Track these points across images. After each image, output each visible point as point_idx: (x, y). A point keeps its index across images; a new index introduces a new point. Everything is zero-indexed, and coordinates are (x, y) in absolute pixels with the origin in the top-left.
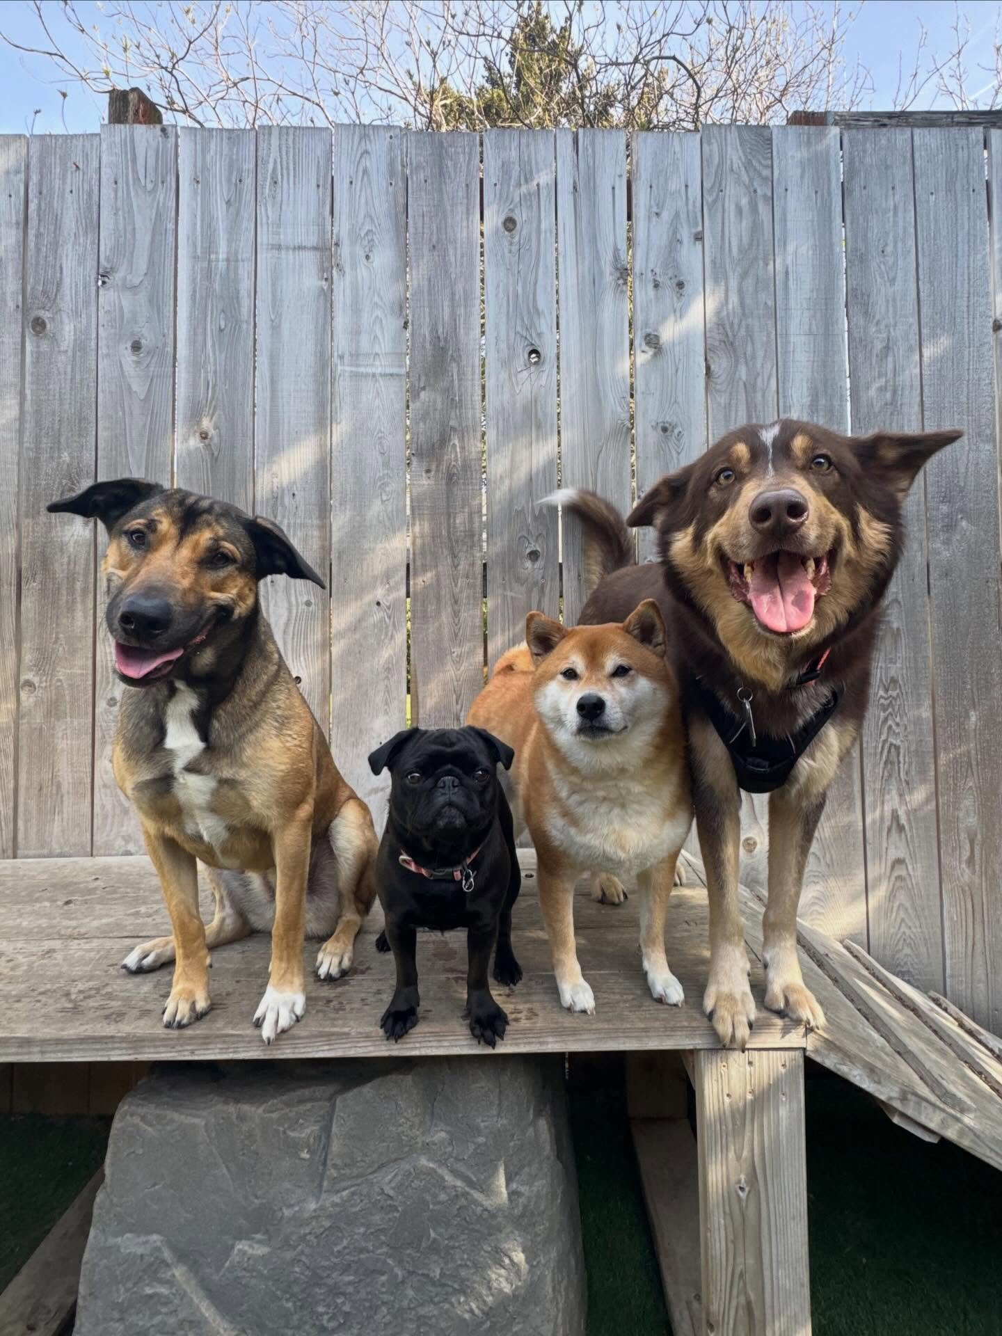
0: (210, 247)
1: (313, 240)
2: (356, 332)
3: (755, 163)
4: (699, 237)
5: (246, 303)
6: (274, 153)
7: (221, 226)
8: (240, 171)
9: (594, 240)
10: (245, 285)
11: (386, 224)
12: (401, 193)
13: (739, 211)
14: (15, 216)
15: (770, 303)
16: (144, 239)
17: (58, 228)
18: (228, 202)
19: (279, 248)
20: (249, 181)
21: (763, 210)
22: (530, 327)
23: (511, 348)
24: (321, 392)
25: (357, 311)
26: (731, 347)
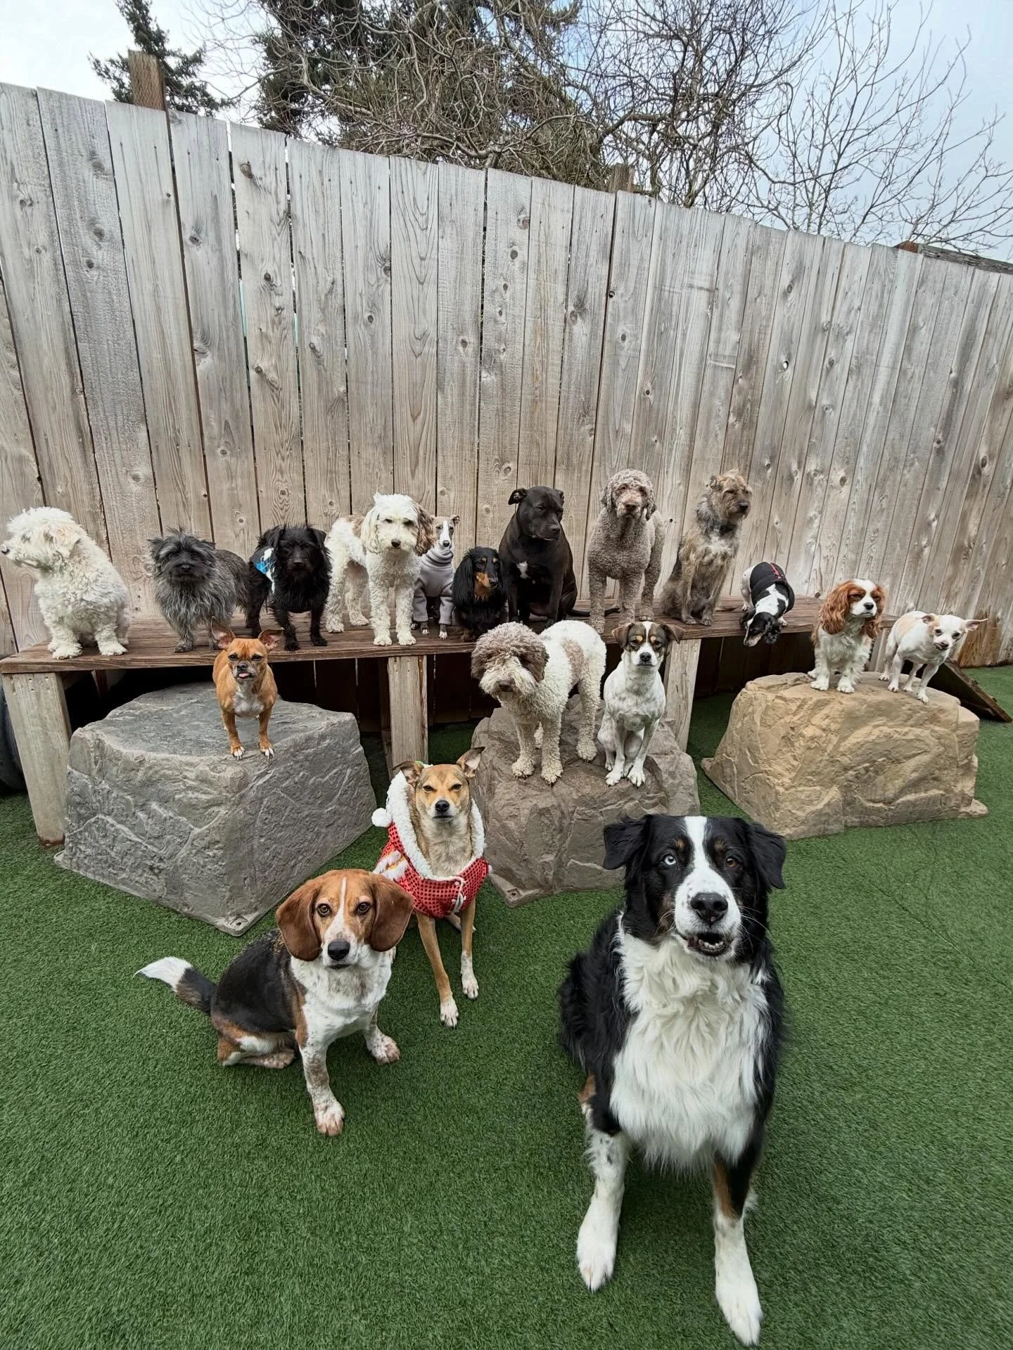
0: (662, 282)
1: (707, 285)
2: (718, 341)
4: (859, 309)
5: (674, 318)
6: (698, 227)
7: (669, 269)
10: (675, 309)
11: (740, 281)
12: (749, 262)
13: (877, 295)
14: (566, 243)
15: (878, 347)
16: (633, 271)
17: (587, 255)
19: (691, 286)
20: (684, 243)
21: (886, 297)
22: (788, 348)
23: (778, 360)
24: (699, 374)
25: (720, 329)
26: (859, 367)
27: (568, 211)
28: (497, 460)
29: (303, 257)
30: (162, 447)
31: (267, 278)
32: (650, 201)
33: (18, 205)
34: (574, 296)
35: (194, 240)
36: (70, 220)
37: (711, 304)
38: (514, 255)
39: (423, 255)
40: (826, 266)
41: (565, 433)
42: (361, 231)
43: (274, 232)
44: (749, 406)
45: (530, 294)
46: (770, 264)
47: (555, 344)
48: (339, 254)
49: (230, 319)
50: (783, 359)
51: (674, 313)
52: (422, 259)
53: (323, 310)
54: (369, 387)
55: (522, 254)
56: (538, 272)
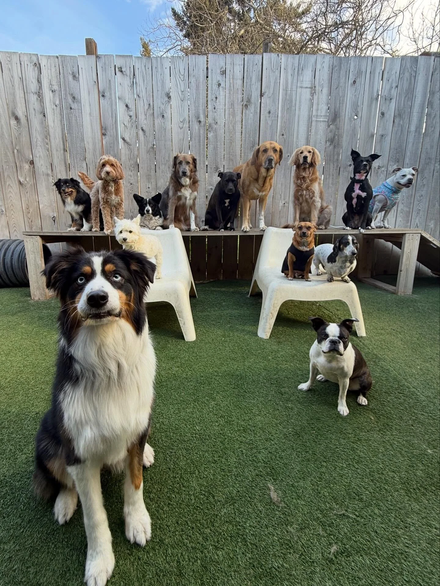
0: (287, 87)
1: (309, 86)
2: (317, 110)
3: (413, 67)
4: (397, 87)
5: (294, 101)
6: (303, 62)
7: (290, 81)
8: (295, 66)
9: (373, 87)
10: (294, 97)
11: (327, 82)
12: (331, 73)
13: (407, 79)
14: (242, 77)
15: (410, 104)
16: (272, 84)
17: (251, 81)
18: (291, 75)
19: (302, 87)
20: (296, 69)
21: (413, 79)
22: (356, 109)
23: (351, 115)
24: (308, 125)
25: (318, 104)
26: (400, 115)
27: (242, 65)
28: (215, 168)
29: (139, 97)
30: (91, 169)
31: (127, 106)
32: (278, 55)
33: (51, 91)
34: (246, 98)
35: (103, 96)
36: (66, 94)
37: (312, 94)
38: (219, 85)
39: (183, 90)
40: (374, 70)
41: (245, 155)
42: (159, 85)
43: (129, 90)
44: (337, 137)
45: (227, 100)
46: (343, 72)
47: (238, 118)
48: (151, 94)
49: (114, 121)
50: (354, 114)
51: (293, 99)
52: (182, 92)
53: (146, 115)
54: (163, 142)
55: (223, 85)
56: (230, 90)
